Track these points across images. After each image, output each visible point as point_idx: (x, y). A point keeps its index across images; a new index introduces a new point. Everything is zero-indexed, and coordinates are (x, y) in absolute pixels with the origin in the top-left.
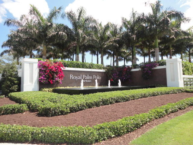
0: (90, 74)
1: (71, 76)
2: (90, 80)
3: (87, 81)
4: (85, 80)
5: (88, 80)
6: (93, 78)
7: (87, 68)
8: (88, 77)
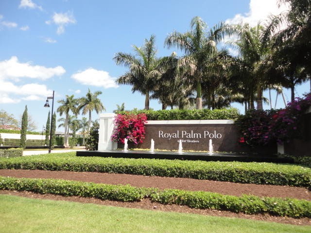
0: (197, 129)
1: (161, 133)
2: (196, 139)
3: (189, 141)
4: (186, 139)
5: (191, 139)
6: (203, 136)
7: (192, 119)
8: (192, 135)
